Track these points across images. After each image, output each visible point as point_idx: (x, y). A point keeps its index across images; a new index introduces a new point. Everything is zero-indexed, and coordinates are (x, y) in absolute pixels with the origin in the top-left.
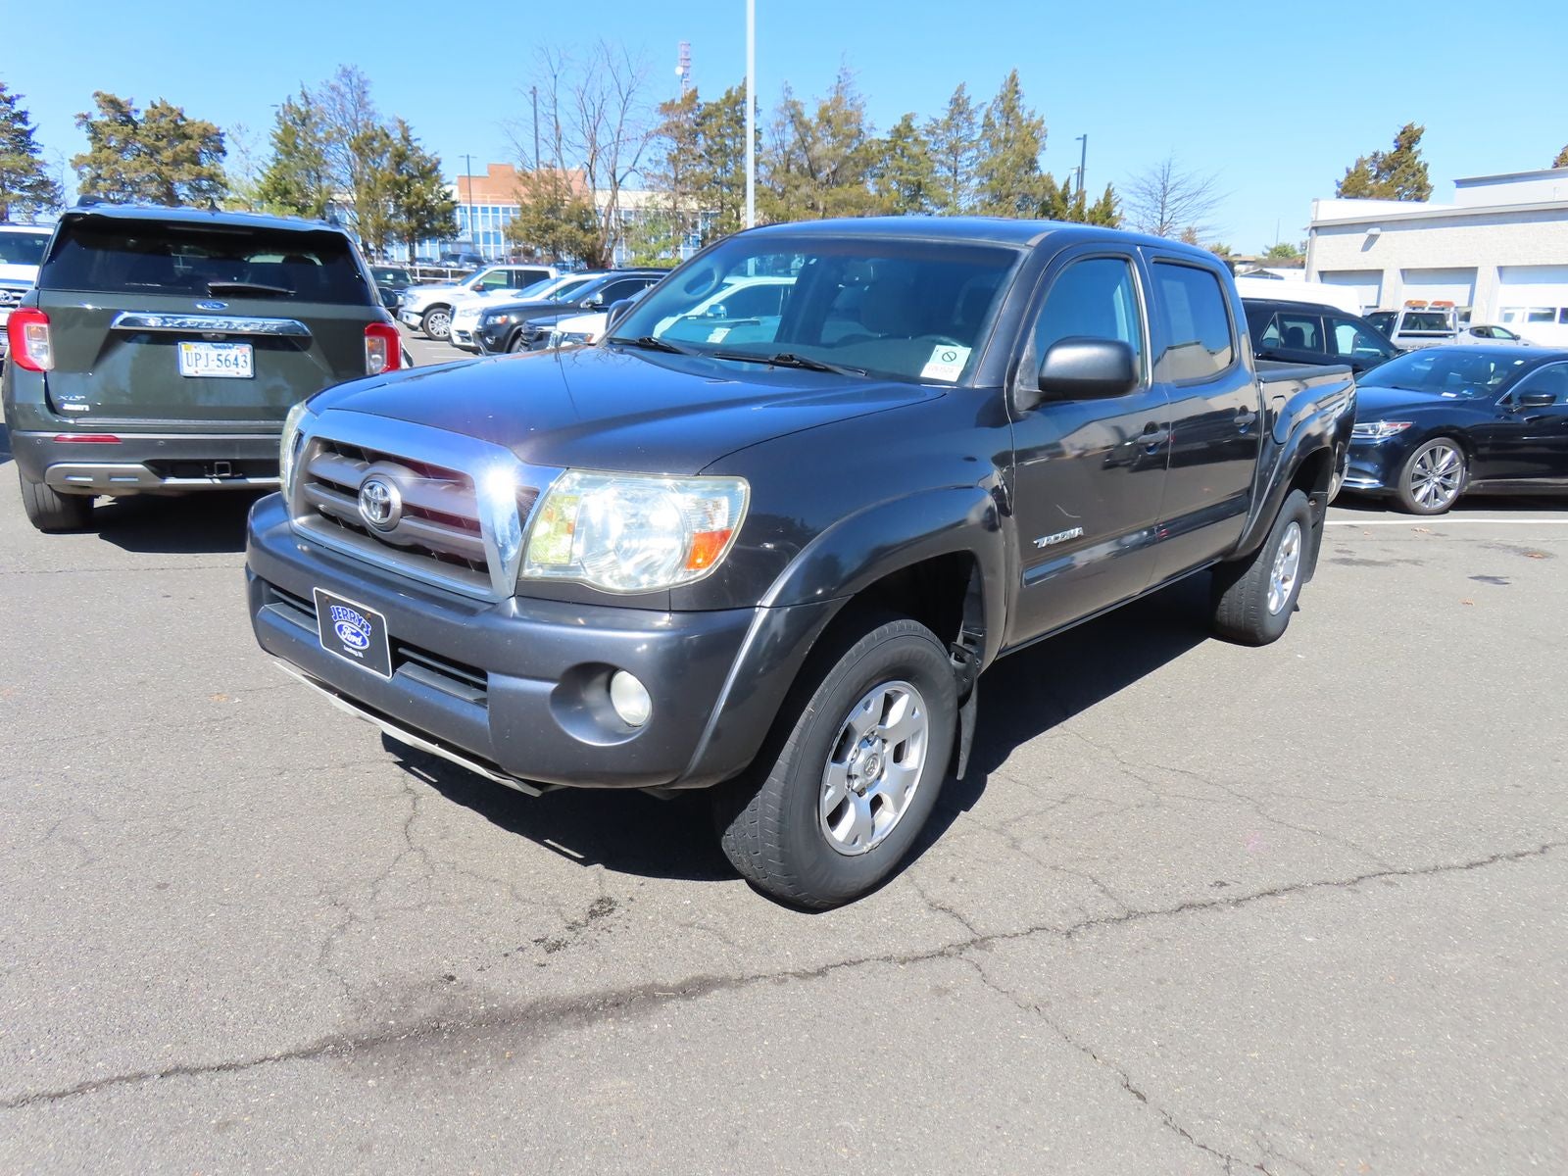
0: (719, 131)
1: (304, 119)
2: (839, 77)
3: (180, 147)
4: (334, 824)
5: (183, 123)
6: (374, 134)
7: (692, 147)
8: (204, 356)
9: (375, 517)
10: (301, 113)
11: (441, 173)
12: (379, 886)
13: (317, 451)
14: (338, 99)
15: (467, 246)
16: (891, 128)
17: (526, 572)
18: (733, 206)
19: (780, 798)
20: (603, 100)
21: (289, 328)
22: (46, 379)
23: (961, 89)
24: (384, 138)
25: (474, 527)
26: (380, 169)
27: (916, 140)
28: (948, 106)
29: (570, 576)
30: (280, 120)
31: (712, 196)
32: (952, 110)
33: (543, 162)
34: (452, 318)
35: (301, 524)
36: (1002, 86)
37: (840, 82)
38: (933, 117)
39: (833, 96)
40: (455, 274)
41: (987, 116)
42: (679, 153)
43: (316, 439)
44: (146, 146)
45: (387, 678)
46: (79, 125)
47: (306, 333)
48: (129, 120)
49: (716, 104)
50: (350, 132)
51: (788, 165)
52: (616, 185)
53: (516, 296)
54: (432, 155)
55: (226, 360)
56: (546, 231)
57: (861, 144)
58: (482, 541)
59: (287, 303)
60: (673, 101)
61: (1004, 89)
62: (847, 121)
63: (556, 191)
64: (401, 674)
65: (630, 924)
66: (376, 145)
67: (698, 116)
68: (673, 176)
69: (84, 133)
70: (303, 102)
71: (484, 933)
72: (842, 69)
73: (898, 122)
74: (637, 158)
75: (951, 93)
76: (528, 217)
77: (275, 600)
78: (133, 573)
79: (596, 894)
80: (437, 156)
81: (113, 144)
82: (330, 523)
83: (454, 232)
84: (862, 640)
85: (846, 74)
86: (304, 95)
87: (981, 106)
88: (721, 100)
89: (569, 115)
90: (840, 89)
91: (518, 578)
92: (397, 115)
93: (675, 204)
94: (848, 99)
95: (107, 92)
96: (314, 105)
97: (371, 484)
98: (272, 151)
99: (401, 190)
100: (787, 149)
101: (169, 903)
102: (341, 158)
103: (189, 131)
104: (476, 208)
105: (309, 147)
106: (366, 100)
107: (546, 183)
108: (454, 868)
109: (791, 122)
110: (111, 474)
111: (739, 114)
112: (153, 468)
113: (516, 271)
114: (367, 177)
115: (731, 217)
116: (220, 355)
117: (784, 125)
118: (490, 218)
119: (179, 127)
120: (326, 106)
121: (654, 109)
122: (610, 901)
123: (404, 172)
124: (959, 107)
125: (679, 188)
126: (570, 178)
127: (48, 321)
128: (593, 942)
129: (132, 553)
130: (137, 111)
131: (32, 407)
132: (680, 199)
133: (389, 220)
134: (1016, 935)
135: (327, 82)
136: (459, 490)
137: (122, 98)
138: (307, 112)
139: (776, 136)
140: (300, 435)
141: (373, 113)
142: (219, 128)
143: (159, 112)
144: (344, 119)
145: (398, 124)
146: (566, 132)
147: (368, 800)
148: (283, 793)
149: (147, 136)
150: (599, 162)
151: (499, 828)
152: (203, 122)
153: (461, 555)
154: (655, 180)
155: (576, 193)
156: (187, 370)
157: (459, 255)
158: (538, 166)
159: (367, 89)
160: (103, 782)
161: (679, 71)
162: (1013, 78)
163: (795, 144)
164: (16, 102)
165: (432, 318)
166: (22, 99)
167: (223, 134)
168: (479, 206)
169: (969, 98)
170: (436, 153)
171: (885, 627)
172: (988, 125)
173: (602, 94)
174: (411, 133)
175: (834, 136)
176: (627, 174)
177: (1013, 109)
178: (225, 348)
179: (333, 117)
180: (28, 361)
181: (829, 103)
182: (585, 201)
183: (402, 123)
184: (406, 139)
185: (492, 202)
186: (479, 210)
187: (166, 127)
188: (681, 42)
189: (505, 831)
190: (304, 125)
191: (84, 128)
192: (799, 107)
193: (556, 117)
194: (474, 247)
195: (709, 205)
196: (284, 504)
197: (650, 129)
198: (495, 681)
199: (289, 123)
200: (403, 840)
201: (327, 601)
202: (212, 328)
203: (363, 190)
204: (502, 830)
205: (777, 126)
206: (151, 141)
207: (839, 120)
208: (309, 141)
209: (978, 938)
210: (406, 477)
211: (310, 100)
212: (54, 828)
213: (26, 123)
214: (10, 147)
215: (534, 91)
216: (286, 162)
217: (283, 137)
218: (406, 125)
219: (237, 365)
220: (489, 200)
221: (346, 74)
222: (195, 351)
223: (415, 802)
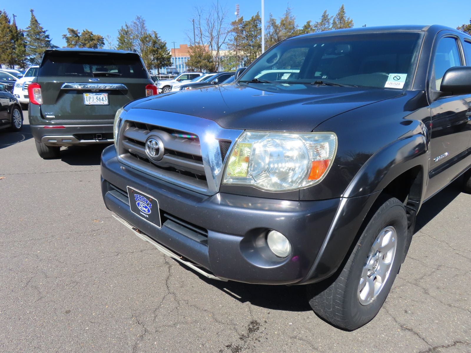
0: (250, 29)
1: (127, 33)
2: (287, 11)
3: (91, 43)
4: (138, 280)
5: (92, 36)
6: (147, 36)
7: (241, 35)
8: (92, 98)
9: (153, 155)
10: (126, 31)
11: (167, 47)
12: (157, 312)
13: (128, 126)
14: (136, 26)
15: (175, 69)
16: (303, 26)
17: (225, 181)
18: (254, 52)
19: (344, 287)
20: (214, 22)
21: (120, 87)
22: (40, 107)
23: (325, 12)
24: (150, 37)
25: (199, 159)
26: (149, 46)
27: (311, 29)
28: (321, 18)
29: (247, 183)
30: (120, 34)
31: (248, 50)
32: (323, 19)
33: (196, 42)
34: (171, 89)
35: (122, 158)
36: (339, 10)
37: (287, 12)
38: (317, 21)
39: (285, 17)
40: (171, 77)
41: (334, 20)
42: (238, 37)
43: (127, 121)
44: (82, 43)
45: (160, 228)
46: (63, 38)
47: (126, 89)
48: (77, 36)
49: (249, 21)
50: (140, 36)
51: (271, 39)
52: (219, 48)
53: (191, 81)
54: (164, 42)
55: (99, 99)
56: (198, 63)
57: (294, 31)
58: (203, 166)
59: (119, 78)
60: (235, 21)
61: (339, 11)
62: (290, 24)
63: (201, 51)
64: (165, 226)
65: (268, 337)
66: (147, 39)
67: (243, 25)
68: (236, 44)
69: (65, 40)
70: (126, 28)
71: (203, 341)
72: (288, 8)
73: (306, 24)
74: (225, 39)
75: (322, 14)
76: (192, 59)
77: (112, 189)
78: (71, 173)
79: (249, 319)
80: (165, 42)
81: (73, 43)
82: (134, 157)
83: (170, 64)
84: (379, 209)
85: (289, 9)
86: (126, 25)
87: (332, 17)
88: (250, 20)
89: (204, 27)
90: (287, 14)
91: (221, 184)
92: (153, 30)
93: (237, 53)
94: (290, 17)
95: (71, 28)
96: (129, 28)
97: (150, 140)
98: (118, 43)
99: (155, 53)
100: (271, 34)
101: (70, 321)
102: (137, 43)
103: (94, 38)
104: (177, 58)
105: (128, 41)
106: (144, 26)
107: (198, 48)
108: (187, 303)
109: (272, 25)
110: (63, 139)
111: (256, 24)
112: (76, 137)
113: (190, 74)
114: (145, 49)
115: (254, 56)
116: (97, 97)
117: (270, 27)
118: (181, 61)
119: (91, 37)
120: (133, 28)
121: (230, 24)
122: (257, 323)
123: (156, 47)
124: (325, 18)
125: (238, 48)
126: (205, 46)
127: (40, 87)
128: (253, 347)
129: (71, 166)
130: (79, 33)
131: (36, 117)
132: (238, 51)
133: (152, 61)
134: (449, 346)
135: (133, 21)
136: (191, 142)
137: (75, 29)
138: (127, 30)
139: (268, 30)
140: (121, 120)
141: (146, 30)
142: (102, 37)
143: (86, 33)
144: (138, 32)
145: (154, 33)
146: (203, 32)
147: (151, 268)
148: (118, 264)
149: (82, 40)
150: (213, 41)
151: (204, 282)
152: (98, 35)
153: (192, 172)
154: (230, 46)
155: (206, 51)
156: (87, 103)
157: (172, 72)
158: (195, 43)
159: (144, 23)
160: (51, 258)
161: (236, 13)
162: (342, 8)
163: (273, 32)
164: (46, 32)
165: (165, 90)
166: (47, 31)
167: (103, 39)
168: (177, 57)
169: (328, 15)
170: (165, 41)
171: (387, 202)
172: (334, 23)
173: (214, 20)
174: (158, 35)
175: (285, 29)
176: (222, 44)
177: (342, 17)
178: (99, 95)
179: (135, 32)
180: (35, 101)
181: (284, 19)
182: (209, 53)
183: (155, 32)
184: (156, 37)
185: (181, 56)
186: (178, 58)
187: (87, 37)
188: (236, 5)
189: (207, 284)
190: (126, 34)
191: (65, 39)
192: (274, 21)
193: (200, 28)
194: (176, 70)
195: (247, 53)
196: (115, 149)
197: (229, 30)
198: (212, 234)
199: (122, 34)
200: (166, 289)
201: (133, 192)
202: (94, 88)
203: (144, 53)
204: (205, 283)
205: (268, 27)
206: (83, 41)
207: (287, 24)
208: (128, 39)
209: (431, 348)
210: (166, 137)
211: (128, 27)
212: (29, 281)
213: (49, 38)
214: (45, 45)
215: (193, 21)
216: (122, 46)
217: (121, 39)
218: (156, 33)
219: (103, 100)
220: (180, 55)
221: (138, 18)
222: (89, 96)
223: (170, 267)
